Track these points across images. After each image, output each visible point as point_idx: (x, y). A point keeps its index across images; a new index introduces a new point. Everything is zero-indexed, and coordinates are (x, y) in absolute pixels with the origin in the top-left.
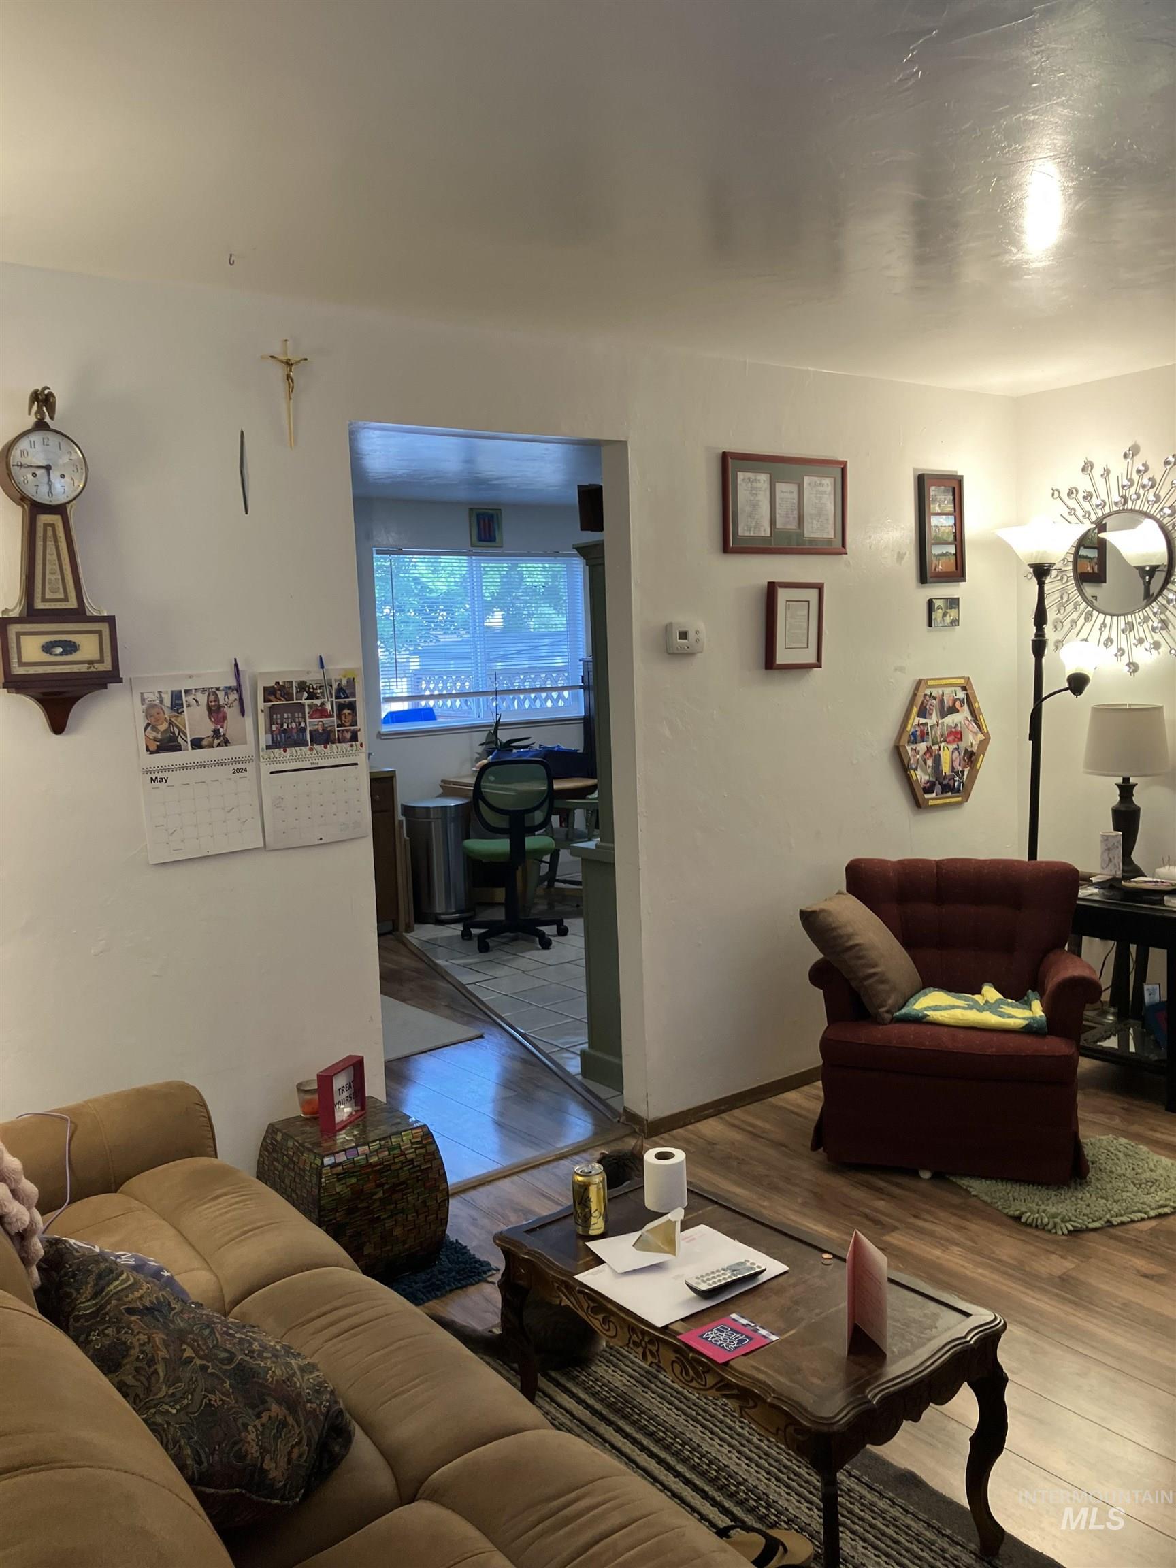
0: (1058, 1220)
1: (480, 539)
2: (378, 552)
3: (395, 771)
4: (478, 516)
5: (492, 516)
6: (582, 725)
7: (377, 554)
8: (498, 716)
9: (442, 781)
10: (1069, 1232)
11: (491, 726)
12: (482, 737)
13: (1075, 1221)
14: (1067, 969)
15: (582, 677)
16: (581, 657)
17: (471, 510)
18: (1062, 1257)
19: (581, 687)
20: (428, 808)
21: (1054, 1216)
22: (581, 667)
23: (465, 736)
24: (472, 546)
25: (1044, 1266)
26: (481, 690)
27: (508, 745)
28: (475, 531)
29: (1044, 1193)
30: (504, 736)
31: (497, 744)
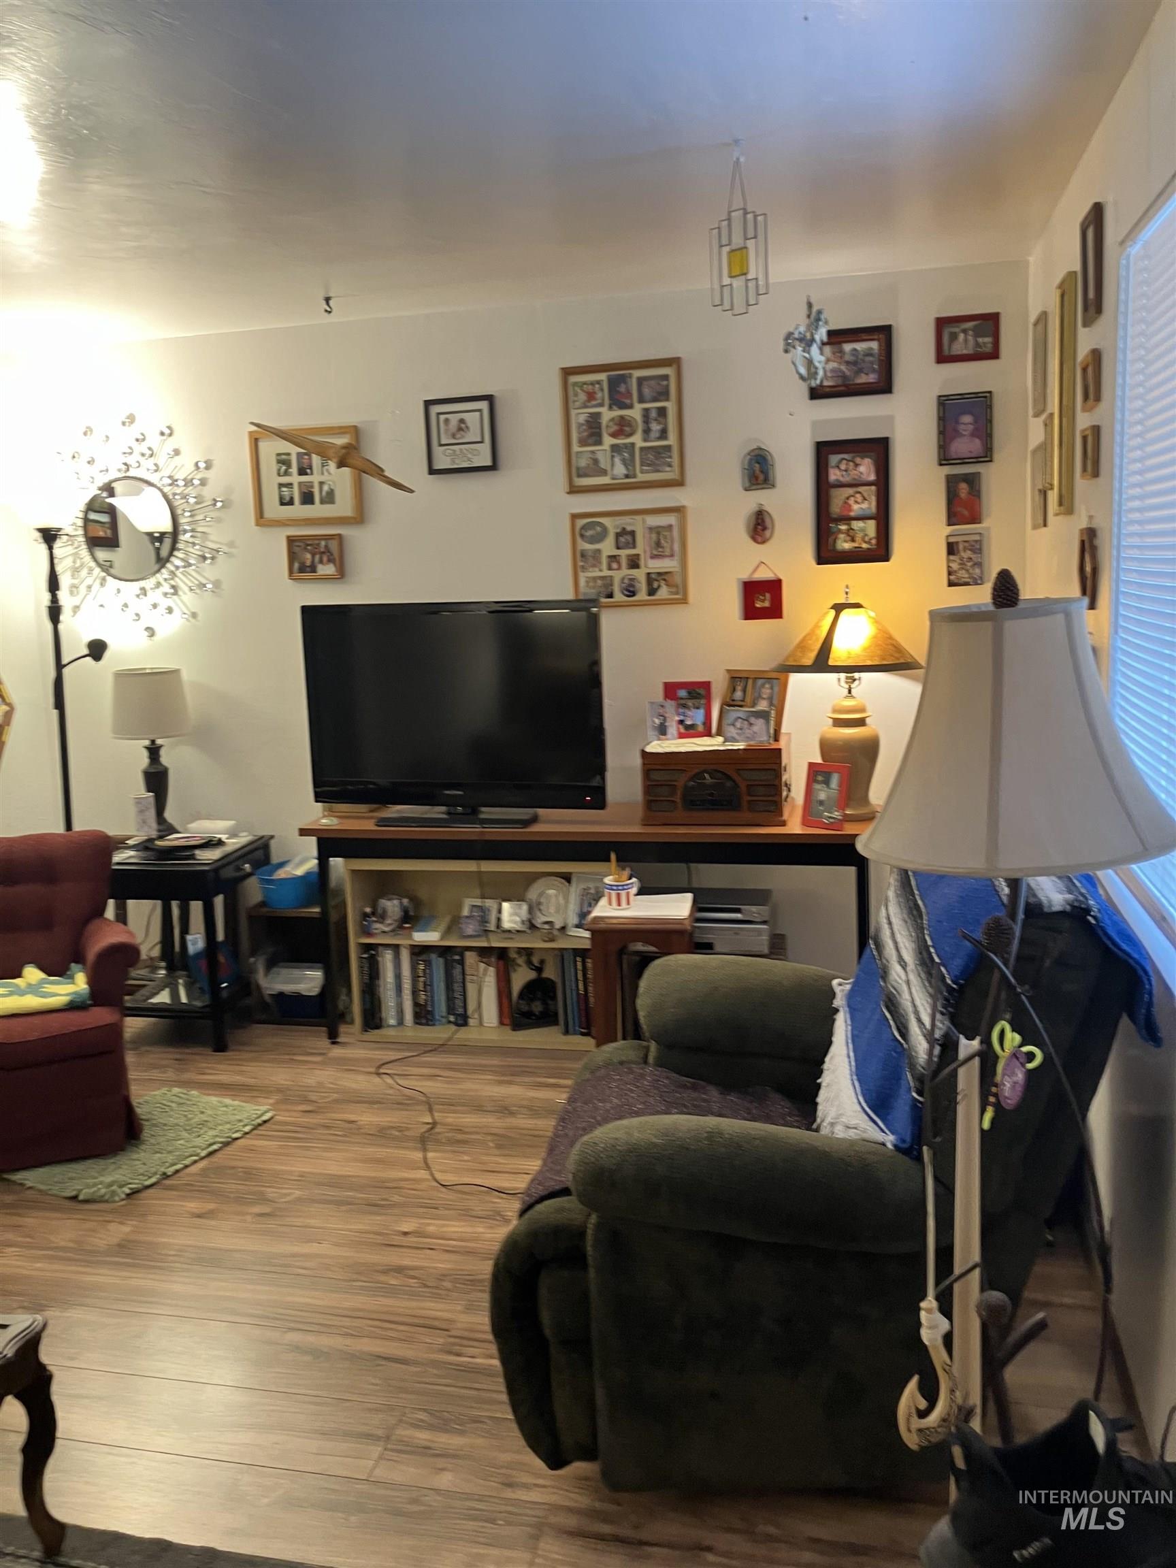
0: (114, 1188)
10: (128, 1195)
13: (130, 1184)
14: (106, 936)
18: (121, 1223)
21: (110, 1185)
25: (100, 1239)
29: (101, 1163)
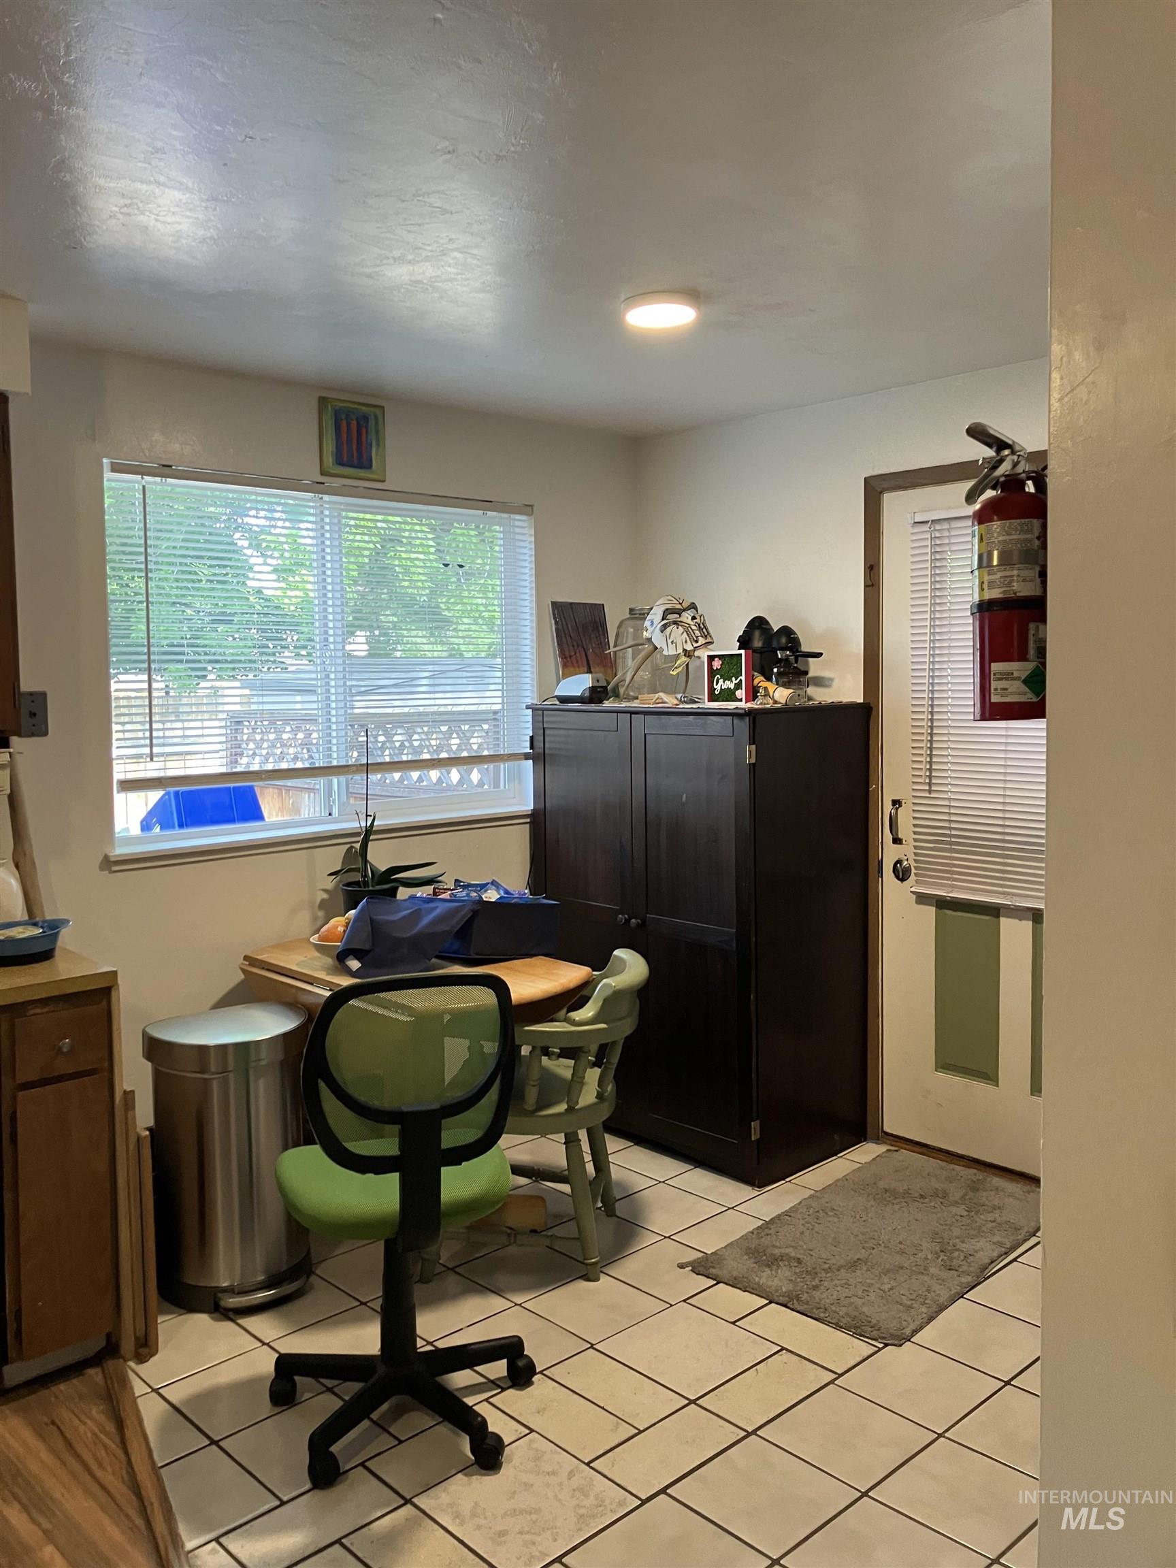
1: (340, 462)
2: (115, 468)
3: (115, 973)
4: (337, 414)
5: (366, 418)
6: (528, 826)
7: (113, 470)
8: (370, 820)
9: (246, 958)
11: (358, 834)
12: (334, 858)
15: (532, 738)
16: (529, 701)
17: (323, 401)
19: (527, 757)
20: (203, 1049)
22: (530, 719)
23: (299, 858)
24: (323, 473)
26: (335, 763)
27: (389, 881)
28: (330, 446)
30: (381, 857)
31: (366, 876)
